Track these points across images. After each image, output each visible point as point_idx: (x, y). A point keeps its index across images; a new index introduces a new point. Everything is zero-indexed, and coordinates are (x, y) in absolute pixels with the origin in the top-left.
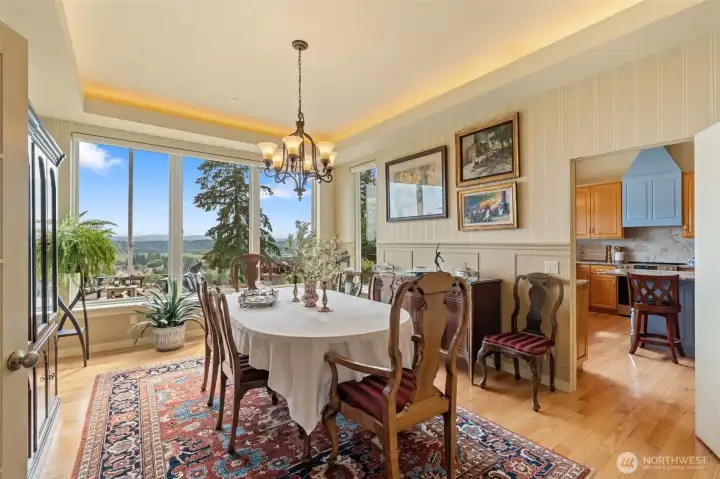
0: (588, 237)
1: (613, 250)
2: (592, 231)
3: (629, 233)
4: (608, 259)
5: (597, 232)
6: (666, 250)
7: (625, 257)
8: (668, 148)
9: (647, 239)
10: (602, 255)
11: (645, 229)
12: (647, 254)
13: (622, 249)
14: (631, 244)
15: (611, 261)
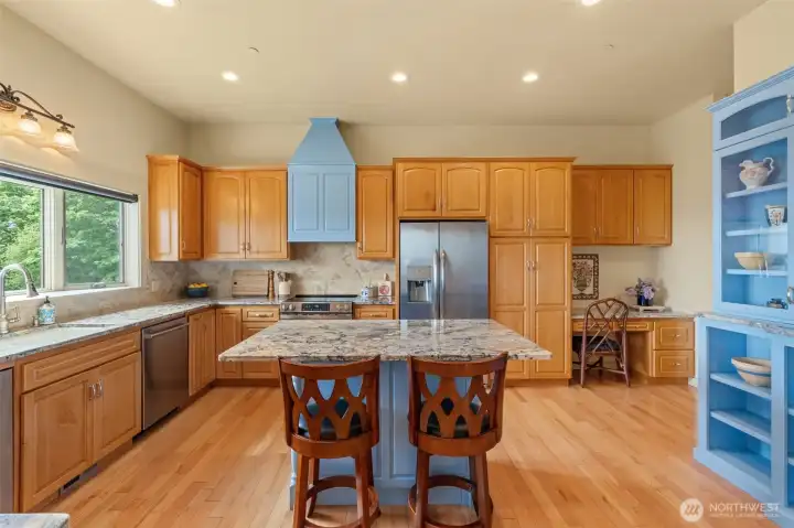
0: (241, 256)
1: (276, 278)
2: (247, 247)
3: (298, 251)
4: (271, 293)
5: (254, 249)
6: (339, 277)
7: (292, 288)
8: (339, 124)
9: (317, 262)
10: (263, 287)
11: (315, 245)
12: (318, 283)
13: (288, 276)
14: (298, 268)
15: (274, 296)
